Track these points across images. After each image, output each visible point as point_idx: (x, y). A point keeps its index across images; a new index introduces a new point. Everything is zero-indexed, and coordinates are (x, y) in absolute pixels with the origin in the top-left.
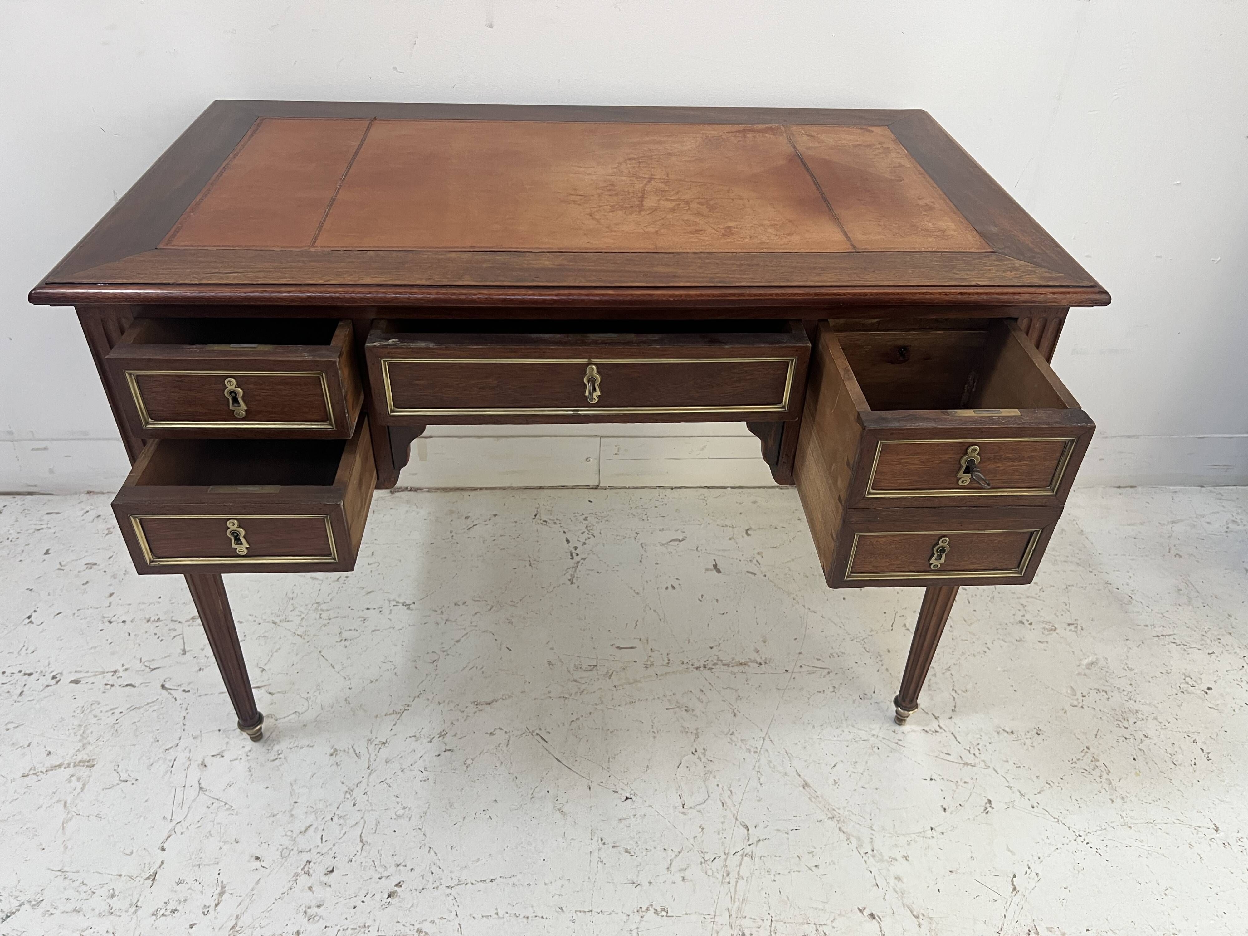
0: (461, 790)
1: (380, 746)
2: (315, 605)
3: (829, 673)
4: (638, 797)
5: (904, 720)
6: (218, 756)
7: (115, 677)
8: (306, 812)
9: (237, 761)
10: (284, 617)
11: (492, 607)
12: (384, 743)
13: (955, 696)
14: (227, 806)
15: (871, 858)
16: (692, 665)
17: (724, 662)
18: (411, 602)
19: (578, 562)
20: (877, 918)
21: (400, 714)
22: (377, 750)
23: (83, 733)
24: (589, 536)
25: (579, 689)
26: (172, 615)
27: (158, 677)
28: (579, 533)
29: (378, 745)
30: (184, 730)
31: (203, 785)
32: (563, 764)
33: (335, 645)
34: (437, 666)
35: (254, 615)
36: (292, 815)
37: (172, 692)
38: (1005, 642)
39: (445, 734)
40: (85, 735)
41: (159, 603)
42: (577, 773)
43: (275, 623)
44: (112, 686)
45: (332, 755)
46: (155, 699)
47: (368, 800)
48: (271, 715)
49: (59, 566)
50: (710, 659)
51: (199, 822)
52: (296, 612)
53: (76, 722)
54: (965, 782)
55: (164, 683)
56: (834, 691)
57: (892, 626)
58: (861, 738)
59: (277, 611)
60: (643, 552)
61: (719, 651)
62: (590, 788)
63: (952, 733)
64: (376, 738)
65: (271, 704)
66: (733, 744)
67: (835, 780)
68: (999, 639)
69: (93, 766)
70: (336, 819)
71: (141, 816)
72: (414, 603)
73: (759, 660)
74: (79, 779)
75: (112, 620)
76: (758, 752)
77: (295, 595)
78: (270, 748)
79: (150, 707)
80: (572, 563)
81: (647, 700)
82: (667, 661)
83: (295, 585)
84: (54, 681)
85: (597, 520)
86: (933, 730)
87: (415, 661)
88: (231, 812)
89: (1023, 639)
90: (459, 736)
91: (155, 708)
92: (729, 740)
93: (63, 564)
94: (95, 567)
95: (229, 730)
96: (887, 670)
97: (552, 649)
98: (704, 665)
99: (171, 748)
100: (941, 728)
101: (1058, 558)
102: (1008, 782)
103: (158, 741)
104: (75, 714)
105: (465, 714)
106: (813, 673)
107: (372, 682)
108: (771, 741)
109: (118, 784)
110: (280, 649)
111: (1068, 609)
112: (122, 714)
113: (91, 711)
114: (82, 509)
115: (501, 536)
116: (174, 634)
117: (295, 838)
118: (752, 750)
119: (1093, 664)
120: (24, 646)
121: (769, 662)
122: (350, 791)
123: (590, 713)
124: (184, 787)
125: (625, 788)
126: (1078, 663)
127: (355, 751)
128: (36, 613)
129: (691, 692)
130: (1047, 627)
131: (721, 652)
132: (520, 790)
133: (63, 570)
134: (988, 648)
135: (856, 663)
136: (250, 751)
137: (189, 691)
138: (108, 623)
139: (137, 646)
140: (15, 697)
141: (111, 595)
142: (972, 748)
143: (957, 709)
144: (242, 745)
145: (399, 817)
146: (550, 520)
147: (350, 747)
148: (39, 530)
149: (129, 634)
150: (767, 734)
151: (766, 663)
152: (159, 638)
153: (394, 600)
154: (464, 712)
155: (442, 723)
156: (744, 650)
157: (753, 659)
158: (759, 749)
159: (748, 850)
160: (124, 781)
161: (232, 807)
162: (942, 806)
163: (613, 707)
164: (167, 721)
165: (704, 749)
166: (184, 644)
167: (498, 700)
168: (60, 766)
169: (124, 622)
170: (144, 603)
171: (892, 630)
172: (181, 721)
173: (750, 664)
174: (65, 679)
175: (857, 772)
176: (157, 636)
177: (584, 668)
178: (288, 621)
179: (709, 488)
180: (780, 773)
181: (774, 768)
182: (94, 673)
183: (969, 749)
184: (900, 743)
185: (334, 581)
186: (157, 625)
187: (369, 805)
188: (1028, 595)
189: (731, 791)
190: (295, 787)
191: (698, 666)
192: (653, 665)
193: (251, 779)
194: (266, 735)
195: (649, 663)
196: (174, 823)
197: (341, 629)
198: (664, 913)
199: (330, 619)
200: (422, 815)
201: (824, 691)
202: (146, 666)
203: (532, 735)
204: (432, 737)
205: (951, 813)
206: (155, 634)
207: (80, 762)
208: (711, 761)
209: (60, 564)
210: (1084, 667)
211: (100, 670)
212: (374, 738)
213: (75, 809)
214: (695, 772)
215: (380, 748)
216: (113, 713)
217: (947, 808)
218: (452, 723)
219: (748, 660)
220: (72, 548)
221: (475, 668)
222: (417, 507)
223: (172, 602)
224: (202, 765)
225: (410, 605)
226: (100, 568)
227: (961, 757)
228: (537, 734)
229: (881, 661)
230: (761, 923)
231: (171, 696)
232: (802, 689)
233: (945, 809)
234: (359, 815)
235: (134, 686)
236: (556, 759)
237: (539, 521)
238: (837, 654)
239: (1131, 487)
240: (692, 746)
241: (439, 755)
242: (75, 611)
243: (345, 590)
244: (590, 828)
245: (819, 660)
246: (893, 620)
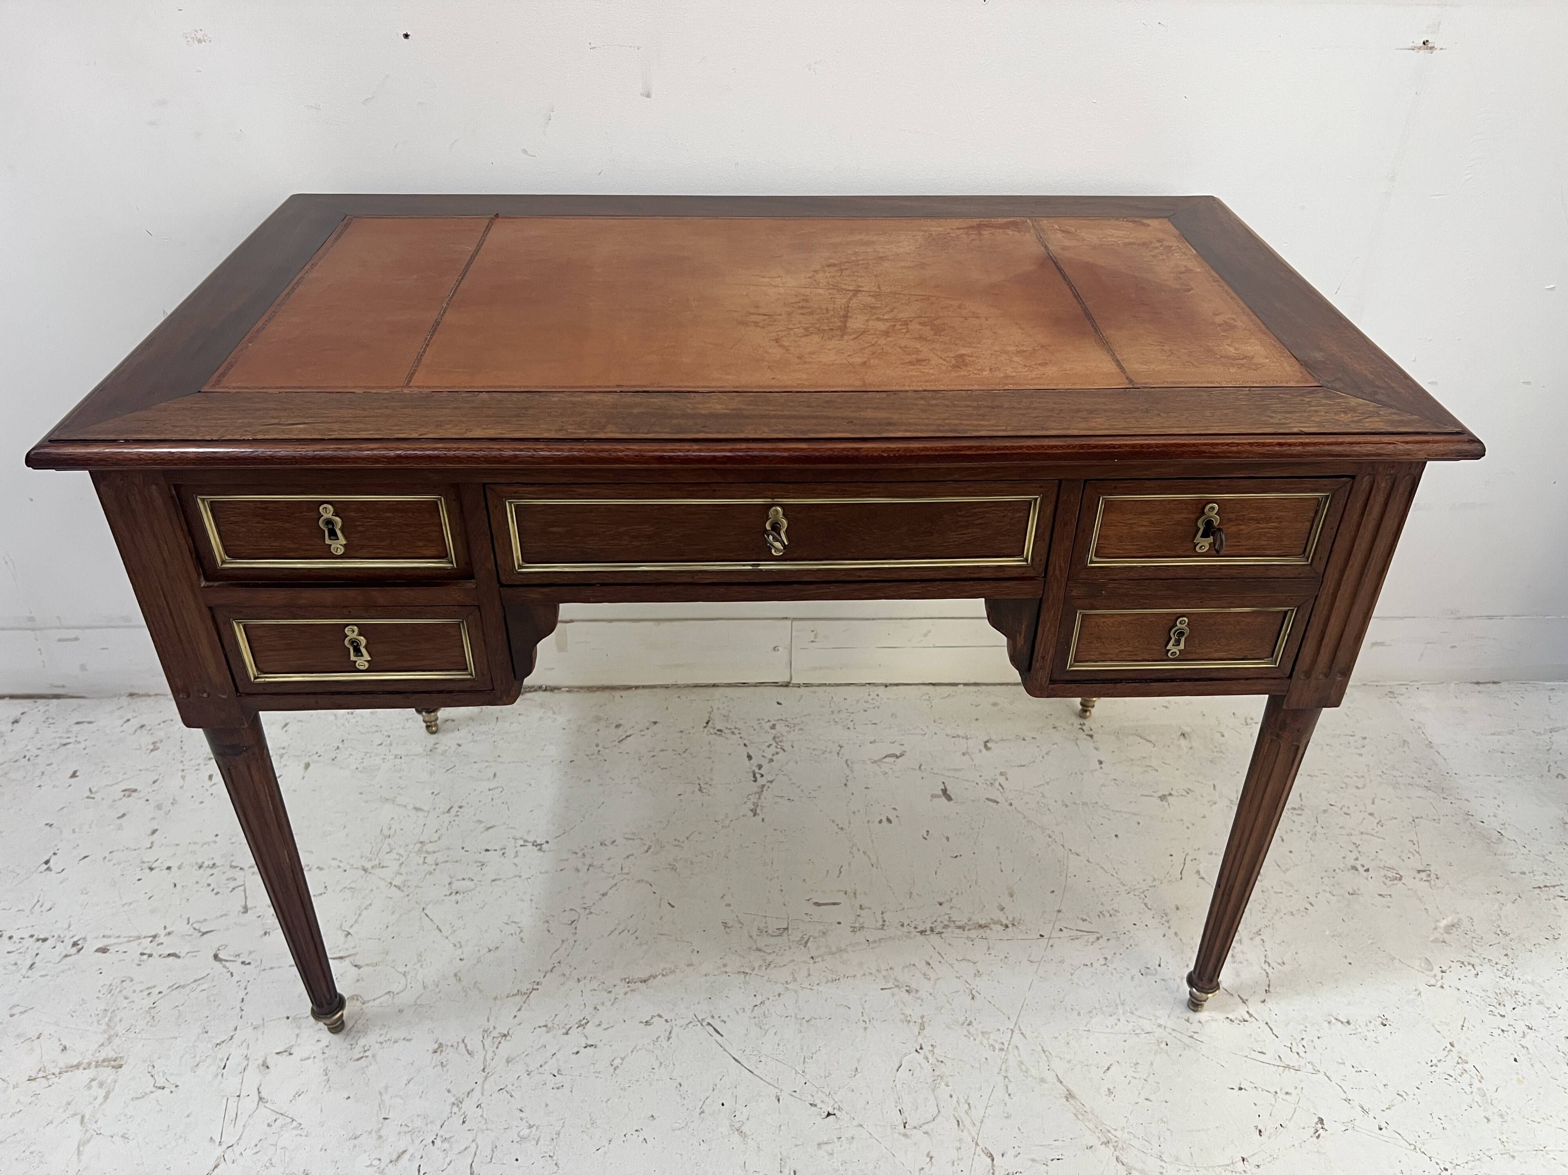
0: (607, 1102)
1: (499, 1039)
2: (419, 845)
3: (1098, 939)
4: (844, 1112)
5: (1201, 1005)
6: (287, 1053)
7: (154, 944)
8: (399, 1133)
9: (311, 1060)
10: (377, 862)
11: (649, 848)
12: (505, 1036)
13: (1268, 971)
14: (295, 1124)
16: (915, 928)
17: (958, 924)
18: (543, 842)
19: (763, 786)
21: (526, 996)
22: (496, 1045)
23: (110, 1020)
24: (778, 750)
25: (764, 961)
26: (232, 858)
27: (211, 943)
28: (764, 747)
29: (497, 1037)
30: (241, 1017)
31: (263, 1095)
32: (742, 1065)
33: (443, 900)
34: (576, 928)
35: (339, 859)
36: (380, 1137)
37: (227, 964)
38: (1334, 895)
39: (586, 1023)
40: (112, 1024)
41: (215, 842)
42: (761, 1079)
43: (365, 870)
44: (150, 956)
45: (435, 1052)
46: (204, 975)
47: (482, 1116)
48: (357, 996)
49: (88, 794)
50: (939, 920)
51: (256, 1145)
52: (394, 855)
53: (103, 1006)
54: (1287, 1093)
55: (218, 952)
56: (1105, 964)
57: (1181, 873)
58: (1143, 1030)
59: (368, 854)
60: (848, 772)
61: (951, 908)
62: (779, 1100)
63: (1267, 1023)
64: (494, 1028)
65: (358, 980)
66: (972, 1038)
67: (1109, 1090)
68: (1324, 891)
69: (121, 1066)
70: (438, 1142)
71: (181, 1137)
72: (547, 842)
73: (1005, 922)
74: (101, 1085)
75: (153, 866)
76: (1005, 1049)
77: (392, 831)
78: (353, 1042)
79: (199, 985)
80: (755, 787)
81: (855, 976)
82: (881, 923)
83: (393, 818)
84: (75, 950)
85: (788, 729)
86: (1240, 1018)
87: (547, 922)
88: (300, 1132)
89: (1357, 892)
90: (604, 1026)
91: (205, 986)
92: (966, 1033)
93: (93, 790)
94: (134, 794)
95: (300, 1018)
96: (1175, 934)
97: (728, 905)
98: (931, 928)
99: (223, 1042)
100: (1251, 1016)
101: (1399, 780)
102: (1345, 1093)
103: (207, 1032)
104: (100, 995)
105: (613, 996)
106: (1078, 938)
107: (490, 951)
108: (1022, 1033)
109: (152, 1092)
110: (371, 905)
111: (1417, 850)
112: (161, 995)
113: (120, 991)
114: (122, 718)
115: (662, 750)
116: (232, 884)
117: (383, 1169)
118: (997, 1046)
119: (1453, 926)
120: (38, 901)
121: (1019, 923)
122: (458, 1103)
123: (779, 995)
124: (239, 1096)
125: (826, 1099)
126: (1433, 926)
127: (466, 1046)
128: (55, 857)
129: (914, 965)
130: (1390, 874)
131: (953, 910)
132: (685, 1102)
133: (94, 798)
134: (1311, 904)
135: (1135, 924)
136: (327, 1046)
137: (249, 964)
138: (148, 871)
139: (184, 901)
140: (24, 972)
141: (154, 832)
142: (1294, 1045)
143: (1271, 989)
144: (317, 1038)
145: (523, 1138)
146: (727, 728)
147: (460, 1040)
148: (65, 745)
149: (175, 885)
150: (1016, 1024)
151: (1013, 925)
152: (213, 890)
153: (521, 838)
154: (610, 992)
155: (583, 1007)
156: (984, 907)
157: (996, 919)
158: (1006, 1045)
160: (160, 1088)
161: (300, 1124)
162: (1256, 1127)
163: (809, 987)
164: (219, 1005)
165: (932, 1045)
166: (246, 898)
167: (657, 976)
168: (77, 1066)
169: (169, 868)
170: (195, 843)
171: (1181, 879)
172: (238, 1004)
173: (992, 926)
174: (91, 946)
175: (1140, 1078)
176: (211, 888)
177: (770, 932)
178: (383, 867)
179: (934, 684)
180: (1035, 1078)
181: (1027, 1072)
182: (127, 939)
183: (1290, 1045)
184: (1195, 1036)
185: (444, 813)
186: (211, 873)
187: (483, 1122)
188: (1363, 830)
189: (969, 1104)
190: (385, 1097)
191: (923, 929)
192: (863, 927)
193: (328, 1086)
194: (349, 1024)
195: (857, 925)
196: (224, 1146)
197: (451, 878)
199: (437, 865)
200: (554, 1136)
201: (1092, 964)
202: (195, 929)
203: (702, 1025)
204: (568, 1027)
205: (1269, 1138)
206: (209, 885)
207: (104, 1061)
208: (942, 1062)
209: (90, 790)
210: (1442, 931)
211: (136, 934)
212: (492, 1029)
213: (95, 1126)
214: (919, 1078)
215: (500, 1043)
216: (149, 994)
217: (1263, 1130)
218: (596, 1008)
219: (989, 921)
220: (106, 770)
221: (626, 931)
222: (554, 713)
223: (233, 841)
224: (263, 1065)
225: (540, 845)
226: (141, 795)
227: (1279, 1057)
228: (709, 1024)
229: (1168, 922)
231: (225, 970)
232: (1062, 962)
233: (1260, 1131)
234: (470, 1136)
235: (179, 957)
236: (734, 1058)
237: (712, 731)
238: (1108, 912)
239: (1494, 683)
240: (916, 1041)
241: (577, 1053)
242: (107, 854)
243: (458, 825)
244: (780, 1157)
245: (1084, 920)
246: (1182, 865)
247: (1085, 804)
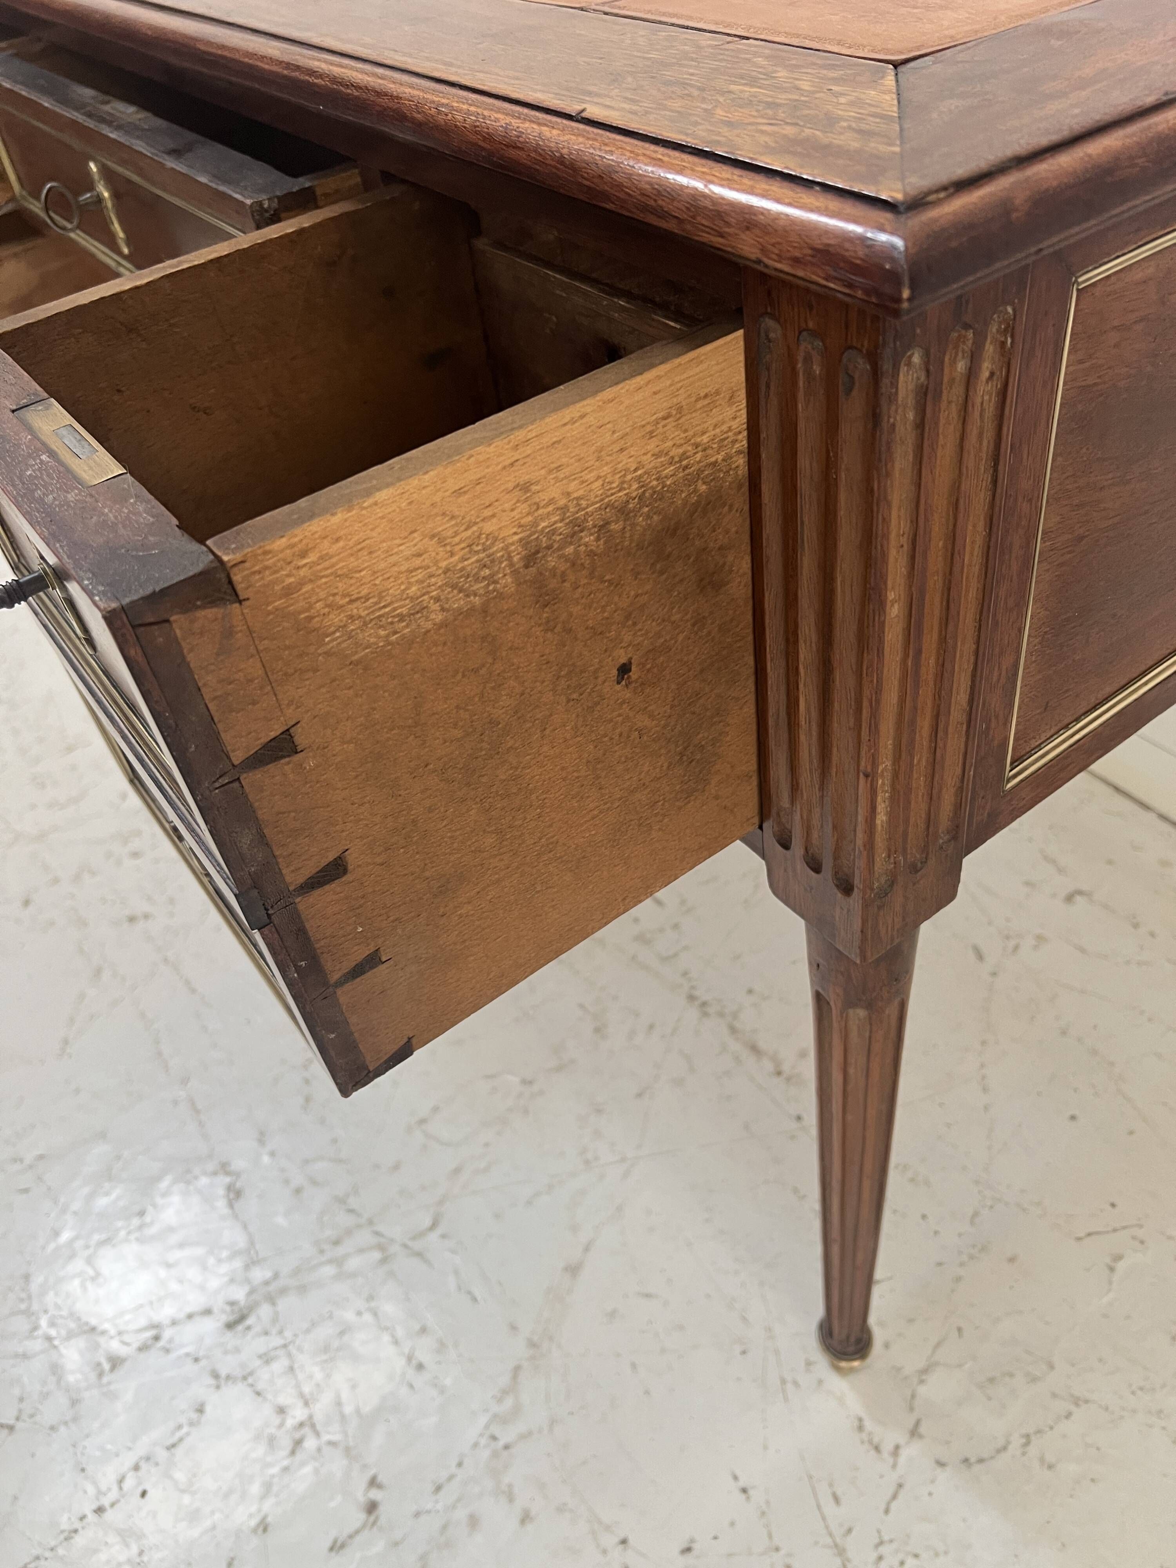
13: (1010, 1447)
15: (486, 1454)
16: (692, 988)
17: (736, 1024)
20: (372, 1518)
50: (725, 1003)
57: (1089, 1234)
63: (900, 1486)
66: (580, 1124)
67: (615, 1311)
73: (786, 1068)
76: (591, 1165)
82: (671, 954)
86: (876, 1440)
92: (584, 1113)
96: (958, 1279)
98: (706, 1002)
108: (627, 1172)
118: (589, 1155)
129: (639, 1015)
142: (894, 1546)
143: (977, 1468)
150: (637, 1158)
158: (597, 1164)
159: (395, 1248)
162: (692, 1541)
165: (541, 1091)
171: (1079, 1239)
175: (661, 1341)
179: (1117, 789)
180: (572, 1219)
181: (575, 1205)
183: (886, 1538)
184: (789, 1386)
189: (488, 1168)
191: (697, 996)
198: (232, 1196)
208: (526, 1112)
214: (491, 1103)
217: (694, 1553)
227: (850, 1529)
229: (971, 1257)
230: (274, 1331)
240: (536, 1073)
246: (1110, 1229)
247: (1094, 1052)
